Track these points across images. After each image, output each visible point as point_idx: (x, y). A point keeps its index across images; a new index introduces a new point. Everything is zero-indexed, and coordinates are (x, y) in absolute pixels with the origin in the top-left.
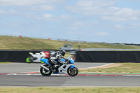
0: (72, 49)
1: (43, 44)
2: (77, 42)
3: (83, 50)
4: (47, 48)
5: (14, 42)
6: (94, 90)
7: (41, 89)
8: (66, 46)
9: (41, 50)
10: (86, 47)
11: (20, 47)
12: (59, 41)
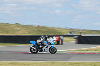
0: (75, 35)
1: (54, 31)
2: (78, 30)
3: (83, 35)
4: (57, 34)
5: (34, 29)
6: (91, 64)
7: (53, 63)
8: (71, 33)
9: (53, 36)
10: (85, 34)
11: (38, 33)
12: (66, 29)
